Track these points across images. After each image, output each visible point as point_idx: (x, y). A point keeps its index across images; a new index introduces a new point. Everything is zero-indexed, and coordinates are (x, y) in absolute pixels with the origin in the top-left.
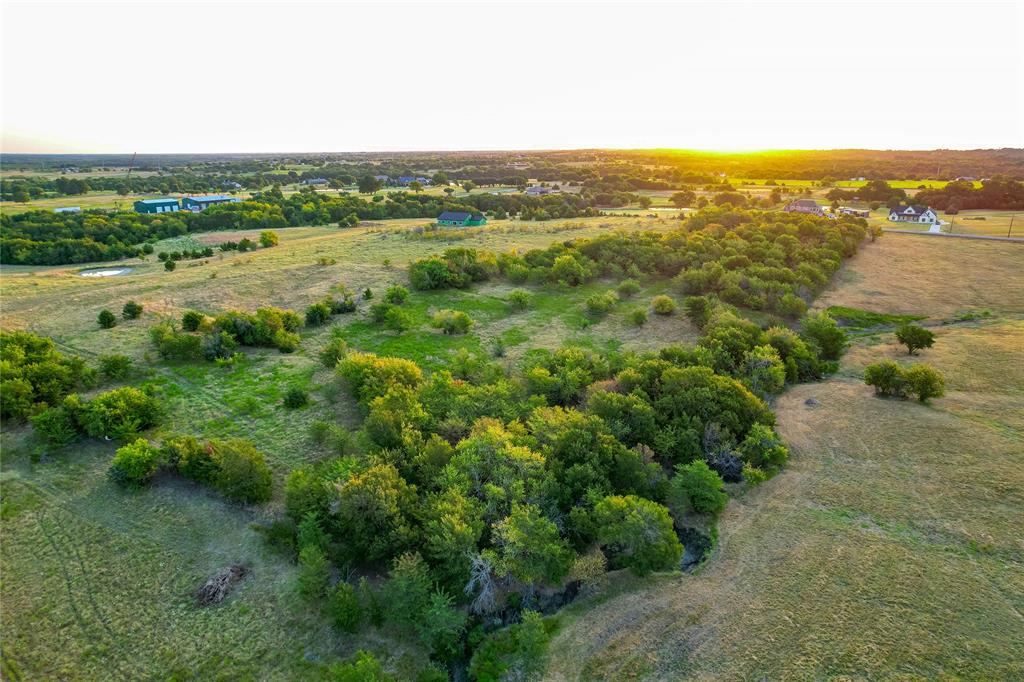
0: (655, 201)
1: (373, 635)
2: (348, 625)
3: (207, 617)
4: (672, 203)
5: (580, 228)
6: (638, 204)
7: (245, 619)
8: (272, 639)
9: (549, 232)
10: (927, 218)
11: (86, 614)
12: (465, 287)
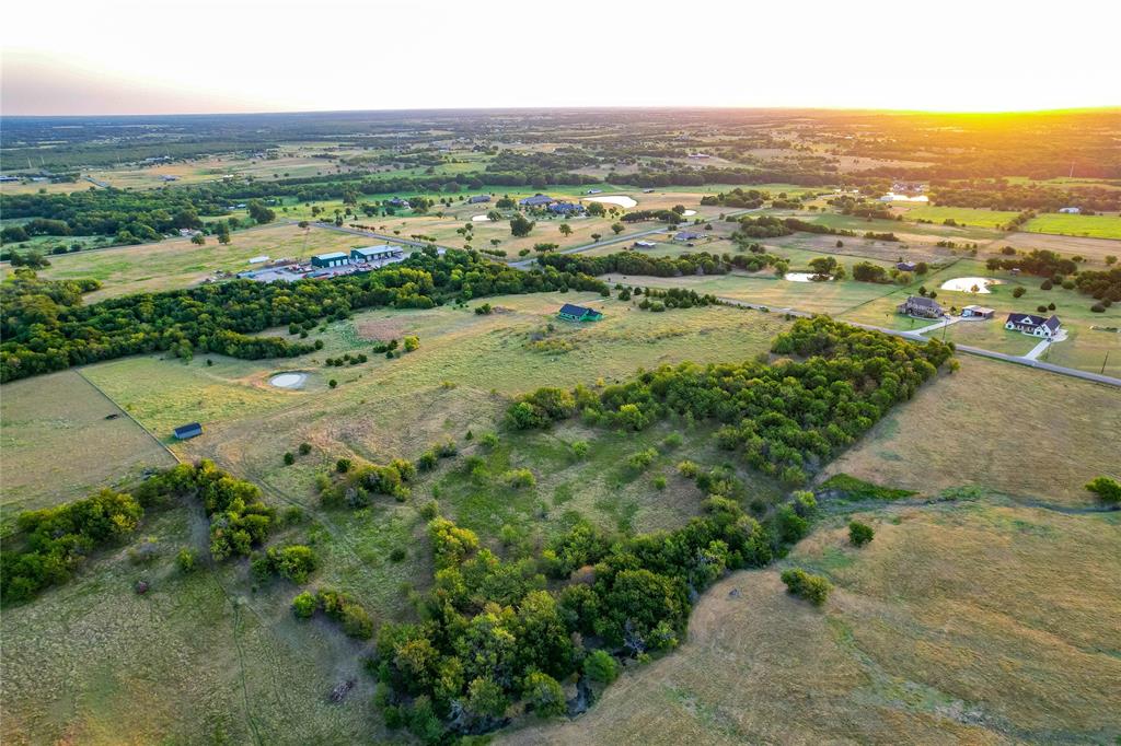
1: (405, 731)
2: (393, 724)
3: (333, 709)
4: (812, 268)
5: (680, 335)
7: (349, 713)
8: (361, 727)
9: (649, 341)
10: (1042, 331)
11: (282, 699)
12: (546, 428)
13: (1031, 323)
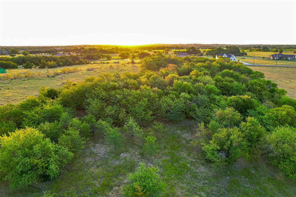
0: (113, 57)
4: (120, 57)
5: (74, 72)
6: (106, 59)
9: (48, 77)
13: (226, 56)
